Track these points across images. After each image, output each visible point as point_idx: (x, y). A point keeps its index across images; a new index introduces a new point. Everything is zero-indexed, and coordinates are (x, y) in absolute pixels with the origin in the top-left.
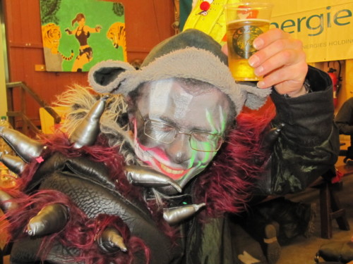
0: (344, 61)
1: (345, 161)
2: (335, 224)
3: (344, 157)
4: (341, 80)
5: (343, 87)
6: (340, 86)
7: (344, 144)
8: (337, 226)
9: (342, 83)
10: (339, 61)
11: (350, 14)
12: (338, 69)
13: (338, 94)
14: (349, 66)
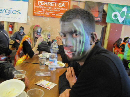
6: (13, 28)
7: (13, 43)
8: (9, 62)
10: (13, 22)
11: (16, 12)
12: (13, 24)
13: (12, 30)
14: (15, 24)
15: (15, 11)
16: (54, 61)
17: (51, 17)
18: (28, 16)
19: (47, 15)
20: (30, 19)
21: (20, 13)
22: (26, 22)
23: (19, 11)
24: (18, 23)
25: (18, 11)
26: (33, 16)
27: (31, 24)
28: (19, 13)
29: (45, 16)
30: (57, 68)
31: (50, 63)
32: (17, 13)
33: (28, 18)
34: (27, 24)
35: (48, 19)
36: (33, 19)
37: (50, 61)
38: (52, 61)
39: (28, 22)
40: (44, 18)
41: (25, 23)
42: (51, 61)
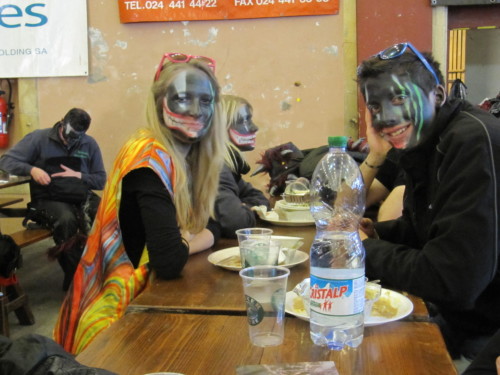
0: (16, 80)
1: (24, 223)
2: (13, 318)
3: (22, 219)
4: (13, 108)
5: (16, 118)
6: (12, 116)
7: (21, 200)
8: (17, 321)
9: (15, 111)
10: (8, 79)
11: (20, 14)
12: (7, 92)
13: (8, 129)
14: (22, 88)
15: (16, 12)
16: (350, 281)
17: (232, 18)
18: (92, 29)
19: (205, 9)
20: (103, 49)
21: (44, 20)
22: (83, 70)
23: (34, 10)
24: (36, 78)
25: (29, 10)
26: (122, 30)
27: (115, 75)
28: (39, 20)
29: (194, 16)
30: (368, 331)
31: (322, 301)
32: (26, 18)
33: (93, 40)
34: (90, 78)
35: (214, 31)
36: (123, 45)
37: (321, 282)
38: (334, 282)
39: (94, 64)
40: (186, 32)
41: (83, 74)
42: (327, 287)
